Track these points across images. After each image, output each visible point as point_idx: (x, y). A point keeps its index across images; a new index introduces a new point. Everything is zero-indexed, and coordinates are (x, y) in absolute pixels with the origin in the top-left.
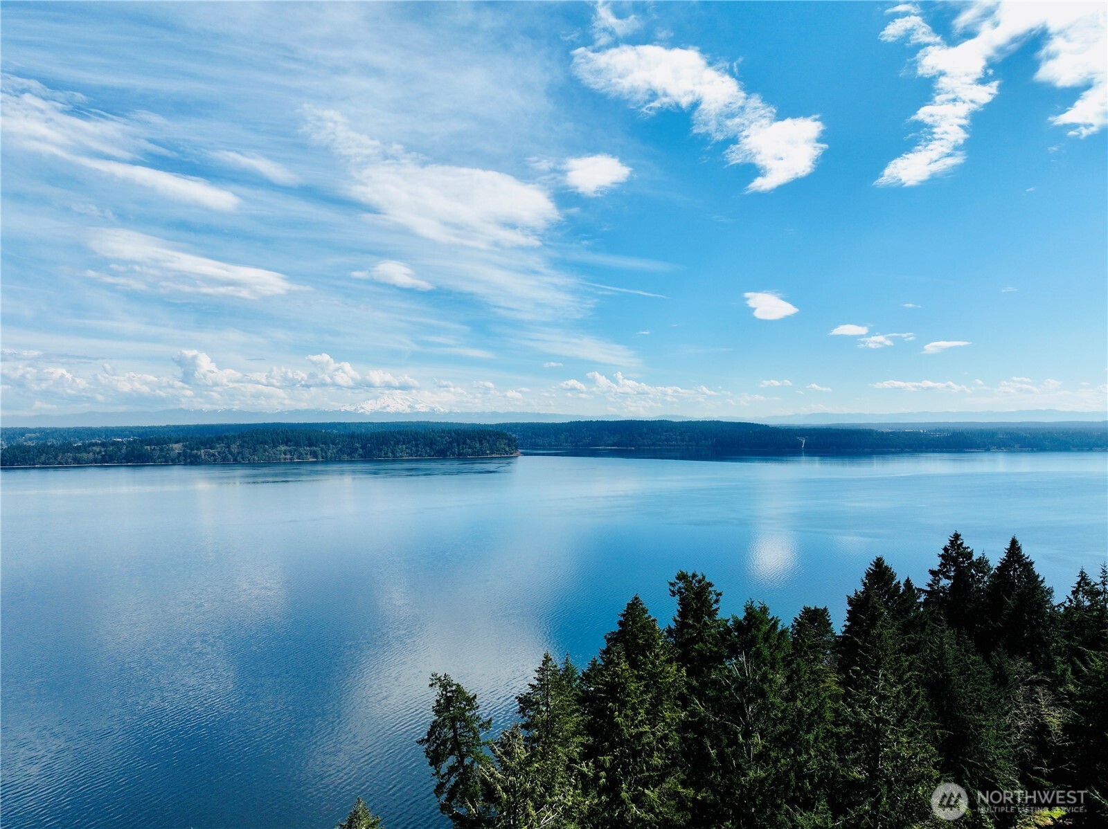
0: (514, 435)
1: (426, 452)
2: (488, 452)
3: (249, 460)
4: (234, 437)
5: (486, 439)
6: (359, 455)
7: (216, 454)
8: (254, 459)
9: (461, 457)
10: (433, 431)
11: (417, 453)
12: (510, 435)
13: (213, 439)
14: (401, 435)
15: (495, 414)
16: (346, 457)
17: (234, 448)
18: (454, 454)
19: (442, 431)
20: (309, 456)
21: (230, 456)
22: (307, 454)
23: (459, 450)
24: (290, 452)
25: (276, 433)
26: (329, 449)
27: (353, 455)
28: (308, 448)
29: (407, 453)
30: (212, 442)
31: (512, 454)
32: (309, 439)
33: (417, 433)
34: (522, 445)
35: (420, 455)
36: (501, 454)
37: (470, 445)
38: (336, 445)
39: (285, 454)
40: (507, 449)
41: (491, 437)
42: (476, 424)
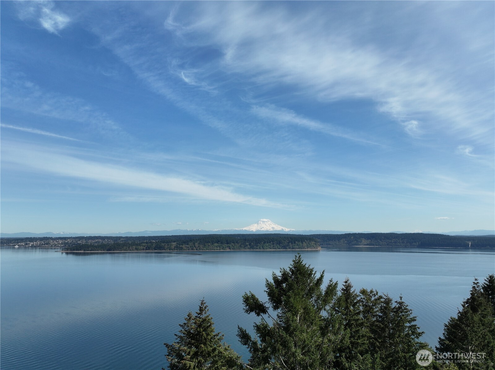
1: (278, 247)
2: (306, 247)
4: (197, 240)
5: (304, 241)
7: (189, 247)
8: (204, 249)
11: (273, 248)
12: (316, 240)
17: (196, 244)
18: (290, 248)
19: (285, 238)
20: (227, 248)
21: (195, 248)
23: (292, 246)
24: (219, 246)
26: (235, 245)
27: (246, 248)
28: (226, 245)
29: (269, 248)
30: (188, 242)
32: (227, 241)
36: (312, 248)
37: (297, 244)
38: (238, 243)
40: (315, 246)
41: (307, 240)
42: (301, 235)
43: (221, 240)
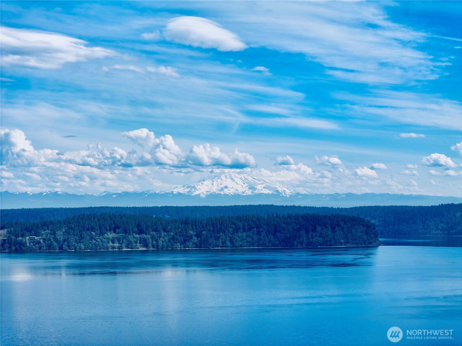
0: (373, 221)
1: (270, 241)
2: (342, 241)
3: (75, 249)
4: (60, 222)
5: (339, 225)
6: (194, 243)
7: (41, 241)
8: (80, 247)
9: (310, 246)
10: (278, 216)
11: (259, 242)
12: (369, 221)
13: (38, 225)
14: (240, 221)
15: (350, 196)
16: (178, 246)
17: (60, 234)
18: (302, 243)
19: (288, 216)
20: (138, 244)
21: (55, 244)
22: (136, 242)
23: (308, 239)
24: (119, 240)
25: (104, 218)
26: (160, 237)
27: (187, 243)
28: (138, 236)
29: (247, 242)
30: (37, 228)
31: (371, 243)
32: (138, 225)
33: (259, 219)
34: (382, 233)
35: (263, 245)
36: (357, 243)
37: (321, 234)
38: (168, 232)
39: (113, 242)
40: (365, 237)
41: (345, 223)
42: (327, 208)
43: (123, 224)
